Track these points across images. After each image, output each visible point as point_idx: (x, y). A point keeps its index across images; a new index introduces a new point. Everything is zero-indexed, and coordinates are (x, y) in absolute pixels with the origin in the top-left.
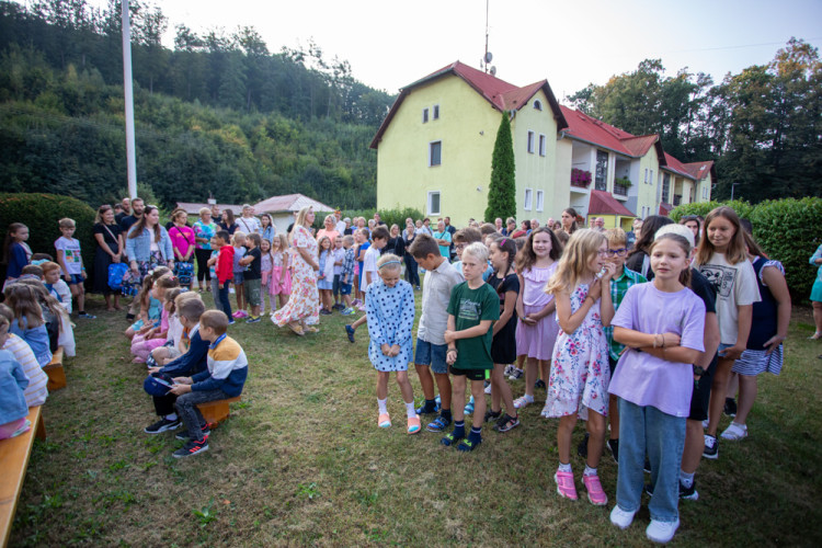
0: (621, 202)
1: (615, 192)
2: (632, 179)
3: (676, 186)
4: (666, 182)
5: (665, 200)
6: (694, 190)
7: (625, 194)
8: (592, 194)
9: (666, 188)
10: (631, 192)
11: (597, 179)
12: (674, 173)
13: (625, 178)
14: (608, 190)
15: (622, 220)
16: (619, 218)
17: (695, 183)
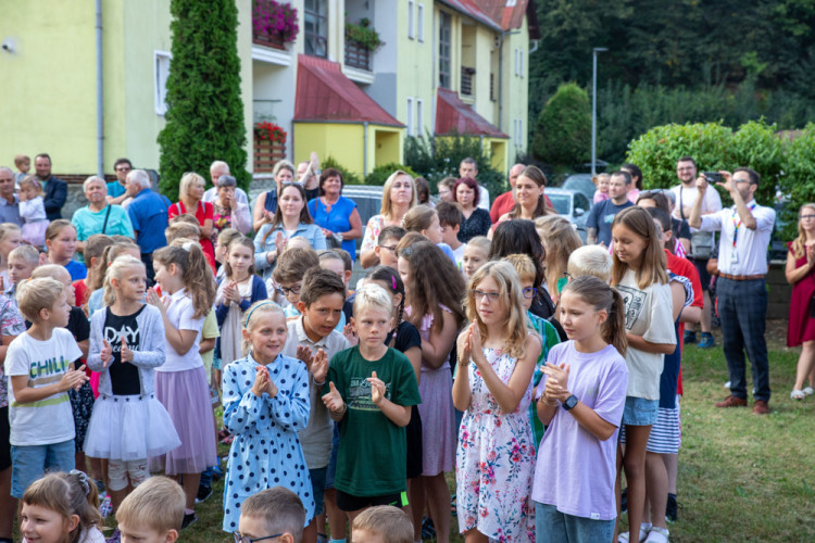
0: (361, 86)
1: (347, 63)
2: (380, 26)
3: (464, 46)
4: (444, 35)
5: (444, 80)
6: (498, 54)
7: (367, 68)
8: (300, 66)
9: (444, 50)
10: (380, 61)
11: (308, 25)
12: (460, 13)
13: (365, 23)
14: (332, 57)
15: (380, 136)
16: (372, 131)
17: (498, 37)
